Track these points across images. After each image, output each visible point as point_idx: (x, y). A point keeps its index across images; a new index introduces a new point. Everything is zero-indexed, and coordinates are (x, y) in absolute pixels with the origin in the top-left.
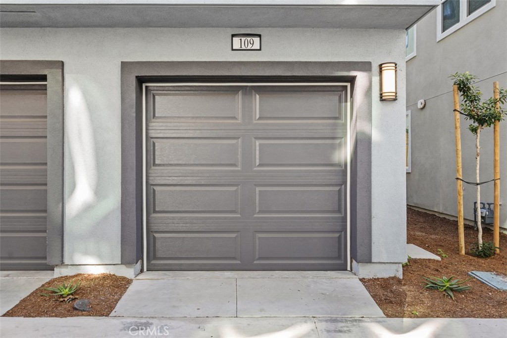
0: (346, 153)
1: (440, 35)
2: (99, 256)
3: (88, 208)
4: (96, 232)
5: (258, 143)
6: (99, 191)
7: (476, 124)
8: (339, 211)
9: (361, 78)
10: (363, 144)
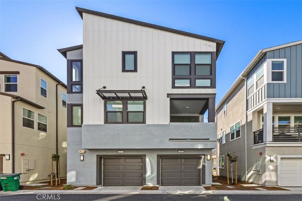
0: (201, 167)
1: (231, 140)
2: (152, 183)
3: (150, 176)
4: (152, 179)
5: (183, 166)
6: (152, 173)
7: (231, 162)
8: (199, 176)
9: (203, 157)
10: (204, 166)
